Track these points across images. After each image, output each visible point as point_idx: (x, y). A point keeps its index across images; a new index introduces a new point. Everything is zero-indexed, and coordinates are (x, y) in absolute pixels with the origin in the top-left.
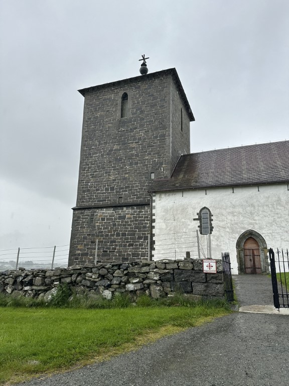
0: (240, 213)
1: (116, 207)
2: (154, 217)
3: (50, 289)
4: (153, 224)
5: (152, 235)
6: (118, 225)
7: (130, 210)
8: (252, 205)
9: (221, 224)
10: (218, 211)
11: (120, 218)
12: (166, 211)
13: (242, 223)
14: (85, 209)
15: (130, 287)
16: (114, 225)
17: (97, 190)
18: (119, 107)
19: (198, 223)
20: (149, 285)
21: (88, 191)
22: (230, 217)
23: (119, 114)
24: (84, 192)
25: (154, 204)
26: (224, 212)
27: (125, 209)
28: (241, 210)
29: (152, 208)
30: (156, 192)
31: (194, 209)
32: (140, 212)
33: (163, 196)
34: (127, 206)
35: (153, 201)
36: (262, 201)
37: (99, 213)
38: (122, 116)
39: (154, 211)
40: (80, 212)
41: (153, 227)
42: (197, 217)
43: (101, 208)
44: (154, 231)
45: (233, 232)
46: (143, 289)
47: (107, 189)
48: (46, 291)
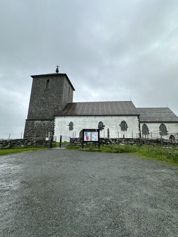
0: (81, 124)
1: (42, 120)
2: (55, 124)
3: (7, 145)
4: (54, 127)
5: (54, 130)
6: (43, 126)
7: (47, 122)
8: (85, 122)
9: (76, 127)
10: (75, 123)
11: (43, 124)
12: (59, 122)
13: (82, 127)
14: (30, 120)
15: (29, 144)
16: (41, 126)
17: (35, 113)
18: (46, 84)
19: (69, 127)
20: (33, 144)
21: (32, 113)
22: (78, 125)
23: (45, 87)
24: (30, 114)
25: (55, 120)
26: (77, 123)
27: (45, 121)
28: (82, 123)
29: (54, 121)
30: (56, 116)
31: (68, 122)
32: (51, 122)
33: (58, 117)
34: (46, 120)
35: (55, 119)
36: (88, 121)
37: (36, 122)
38: (47, 88)
39: (55, 122)
40: (28, 121)
41: (54, 128)
42: (69, 125)
43: (37, 120)
44: (54, 129)
45: (79, 130)
46: (32, 145)
47: (39, 114)
48: (6, 145)
